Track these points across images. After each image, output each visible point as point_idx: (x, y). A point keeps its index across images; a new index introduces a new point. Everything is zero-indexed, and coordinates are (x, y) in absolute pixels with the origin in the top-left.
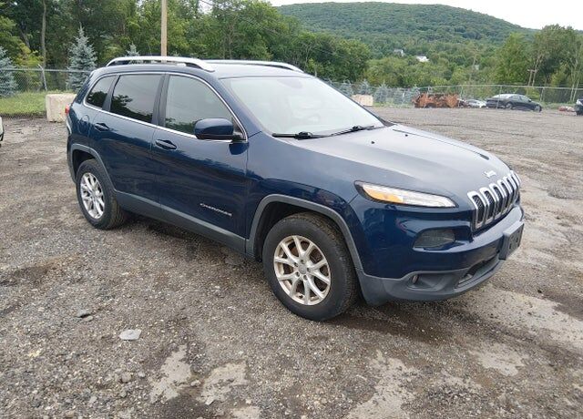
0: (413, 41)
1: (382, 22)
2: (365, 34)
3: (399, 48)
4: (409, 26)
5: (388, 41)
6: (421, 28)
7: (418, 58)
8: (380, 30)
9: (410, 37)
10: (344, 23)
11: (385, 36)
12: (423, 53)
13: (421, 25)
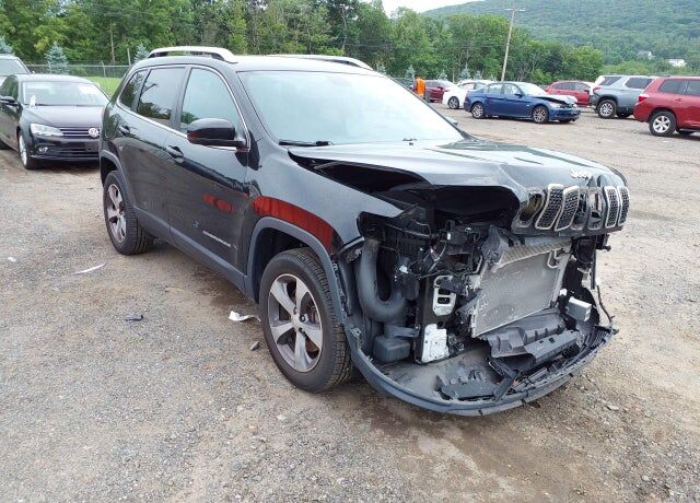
0: (666, 40)
1: (624, 14)
2: (599, 31)
3: (647, 49)
4: (663, 19)
5: (630, 40)
6: (680, 21)
7: (671, 61)
8: (620, 26)
9: (663, 33)
10: (569, 19)
11: (626, 33)
12: (680, 54)
13: (681, 17)
